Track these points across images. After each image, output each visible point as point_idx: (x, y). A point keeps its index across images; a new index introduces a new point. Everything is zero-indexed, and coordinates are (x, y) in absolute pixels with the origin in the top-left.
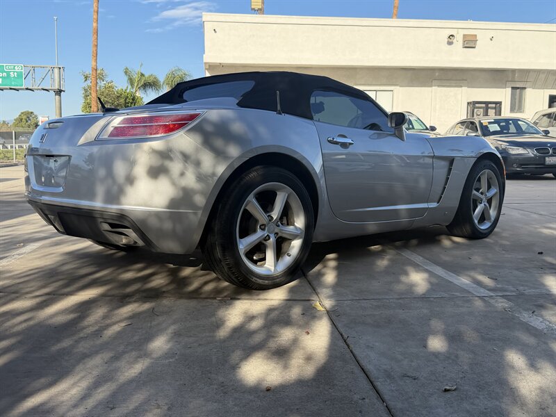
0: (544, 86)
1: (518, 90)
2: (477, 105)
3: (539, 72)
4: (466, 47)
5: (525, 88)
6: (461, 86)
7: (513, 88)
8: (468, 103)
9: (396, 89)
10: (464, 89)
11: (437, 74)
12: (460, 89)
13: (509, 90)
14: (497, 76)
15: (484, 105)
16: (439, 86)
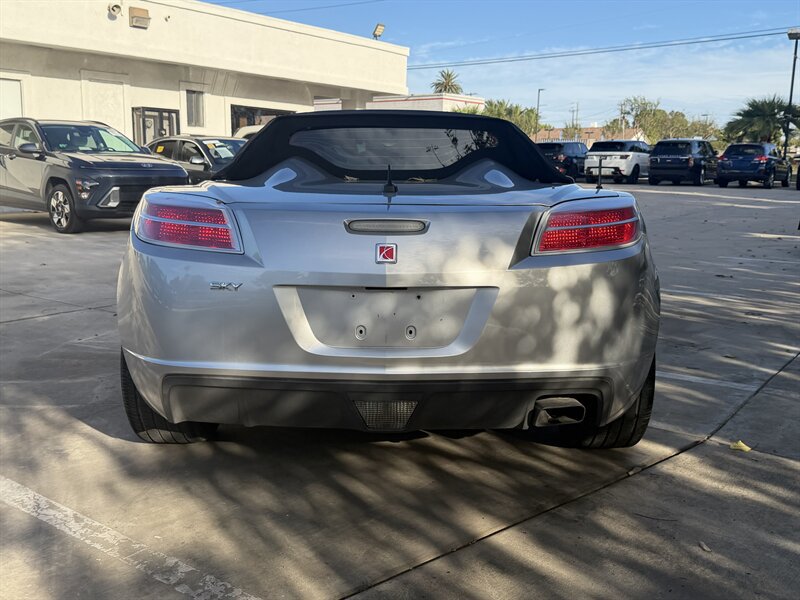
0: (224, 93)
1: (194, 96)
2: (147, 113)
3: (217, 71)
4: (135, 27)
5: (202, 93)
6: (122, 83)
7: (188, 91)
8: (133, 109)
9: (26, 78)
10: (126, 87)
11: (86, 61)
12: (121, 86)
13: (184, 94)
14: (168, 73)
15: (156, 114)
16: (90, 80)
